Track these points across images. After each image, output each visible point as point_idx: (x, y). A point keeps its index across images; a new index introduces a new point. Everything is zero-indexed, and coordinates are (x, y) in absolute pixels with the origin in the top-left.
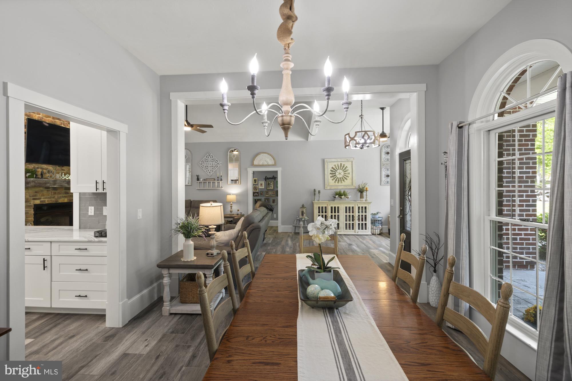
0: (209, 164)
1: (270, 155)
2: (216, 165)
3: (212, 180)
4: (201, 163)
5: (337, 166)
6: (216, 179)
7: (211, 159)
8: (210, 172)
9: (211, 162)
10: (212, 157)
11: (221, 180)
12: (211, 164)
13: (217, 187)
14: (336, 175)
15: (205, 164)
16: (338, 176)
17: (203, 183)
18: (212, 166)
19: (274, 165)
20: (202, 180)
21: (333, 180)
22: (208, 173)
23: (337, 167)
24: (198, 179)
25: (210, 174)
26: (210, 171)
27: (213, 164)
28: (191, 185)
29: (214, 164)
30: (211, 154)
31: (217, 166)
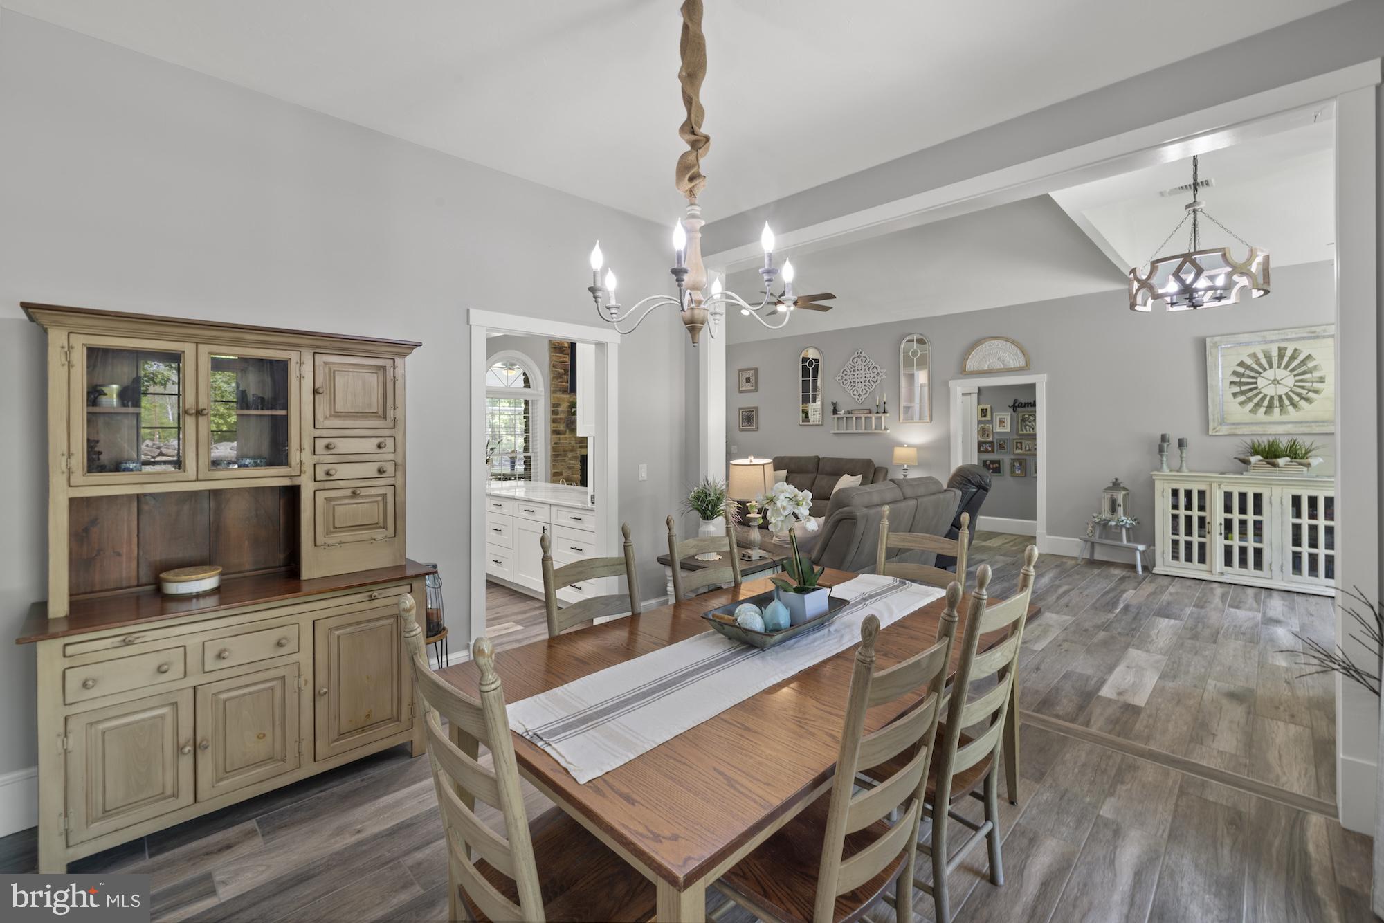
0: (859, 376)
1: (1013, 342)
2: (874, 377)
3: (866, 412)
4: (841, 374)
5: (1261, 356)
6: (875, 410)
7: (863, 364)
8: (859, 395)
9: (862, 372)
10: (864, 359)
11: (885, 412)
12: (864, 376)
13: (875, 429)
14: (1257, 388)
15: (850, 377)
16: (1270, 391)
17: (845, 419)
18: (865, 381)
19: (1026, 369)
20: (842, 412)
21: (1242, 404)
22: (857, 397)
23: (1264, 361)
24: (835, 412)
25: (860, 399)
26: (860, 392)
27: (867, 375)
28: (822, 425)
29: (870, 375)
30: (863, 353)
31: (875, 380)
